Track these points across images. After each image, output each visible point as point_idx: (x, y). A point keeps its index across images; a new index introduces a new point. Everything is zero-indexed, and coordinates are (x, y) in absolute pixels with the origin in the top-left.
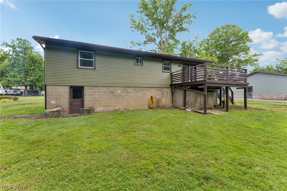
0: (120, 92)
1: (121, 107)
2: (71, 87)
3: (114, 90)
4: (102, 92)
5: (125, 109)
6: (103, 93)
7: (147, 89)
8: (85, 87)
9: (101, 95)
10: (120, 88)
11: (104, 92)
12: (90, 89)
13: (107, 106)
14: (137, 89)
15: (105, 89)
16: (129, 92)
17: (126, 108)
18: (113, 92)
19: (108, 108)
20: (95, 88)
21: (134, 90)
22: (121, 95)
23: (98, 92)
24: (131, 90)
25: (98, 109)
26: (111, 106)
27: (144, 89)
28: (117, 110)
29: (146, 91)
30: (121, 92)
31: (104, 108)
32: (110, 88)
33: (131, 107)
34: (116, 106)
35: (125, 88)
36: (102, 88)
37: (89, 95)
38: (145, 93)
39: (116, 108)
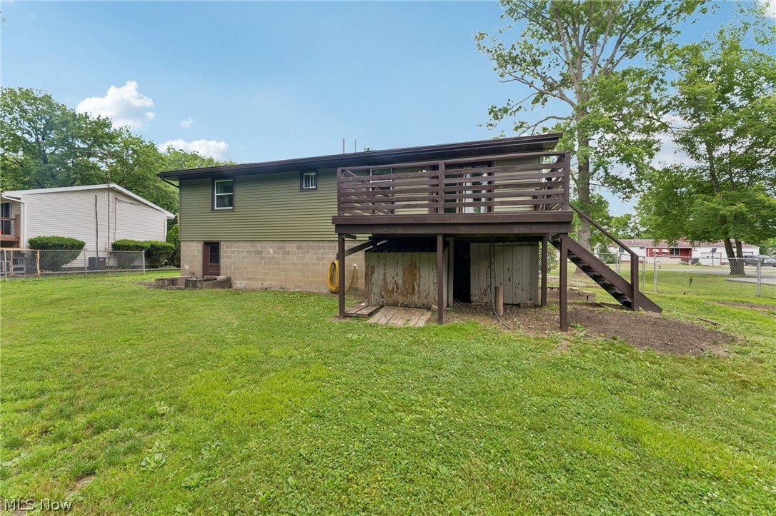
0: (272, 252)
1: (274, 283)
2: (206, 244)
3: (262, 247)
4: (243, 252)
5: (282, 288)
6: (245, 254)
7: (326, 244)
8: (222, 243)
9: (243, 257)
10: (272, 244)
11: (248, 252)
12: (228, 247)
13: (251, 279)
14: (305, 244)
15: (248, 246)
16: (288, 253)
17: (283, 285)
18: (260, 252)
19: (252, 283)
20: (234, 244)
21: (299, 248)
22: (273, 258)
23: (239, 252)
24: (291, 247)
25: (239, 284)
26: (256, 279)
27: (321, 244)
28: (267, 289)
29: (323, 251)
30: (274, 252)
31: (247, 282)
32: (256, 243)
33: (292, 286)
34: (264, 280)
35: (282, 244)
36: (244, 244)
37: (227, 257)
38: (322, 254)
39: (266, 285)
